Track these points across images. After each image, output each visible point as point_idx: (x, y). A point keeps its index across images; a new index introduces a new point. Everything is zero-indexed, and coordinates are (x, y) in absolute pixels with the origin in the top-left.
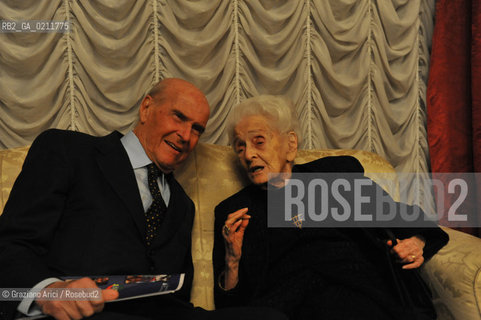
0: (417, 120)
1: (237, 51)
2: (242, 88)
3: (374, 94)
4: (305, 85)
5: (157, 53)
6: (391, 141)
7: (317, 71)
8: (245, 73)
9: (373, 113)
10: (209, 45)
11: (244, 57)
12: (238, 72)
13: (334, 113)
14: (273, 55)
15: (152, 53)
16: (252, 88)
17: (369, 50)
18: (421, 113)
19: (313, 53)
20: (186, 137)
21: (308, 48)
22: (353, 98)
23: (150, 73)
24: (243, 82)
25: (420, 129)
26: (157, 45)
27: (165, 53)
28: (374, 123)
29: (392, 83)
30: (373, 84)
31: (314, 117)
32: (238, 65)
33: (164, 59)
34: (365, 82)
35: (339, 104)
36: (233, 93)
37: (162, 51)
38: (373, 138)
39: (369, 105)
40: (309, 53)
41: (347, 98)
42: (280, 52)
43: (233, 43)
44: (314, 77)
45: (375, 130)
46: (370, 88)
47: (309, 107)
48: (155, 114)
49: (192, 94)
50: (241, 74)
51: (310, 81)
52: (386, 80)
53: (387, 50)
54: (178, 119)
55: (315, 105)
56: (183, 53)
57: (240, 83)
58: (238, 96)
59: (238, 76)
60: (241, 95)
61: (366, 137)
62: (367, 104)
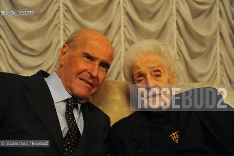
1: (122, 9)
2: (126, 37)
3: (222, 42)
4: (172, 35)
5: (62, 10)
7: (181, 24)
8: (127, 25)
9: (221, 56)
10: (101, 4)
11: (127, 14)
12: (122, 24)
13: (193, 55)
14: (148, 12)
15: (58, 10)
16: (133, 36)
17: (218, 9)
19: (178, 11)
20: (95, 74)
21: (174, 7)
22: (208, 44)
23: (56, 26)
24: (126, 32)
26: (61, 4)
27: (68, 10)
28: (222, 63)
30: (221, 34)
31: (179, 58)
32: (122, 20)
33: (68, 15)
34: (216, 33)
35: (196, 48)
36: (119, 41)
37: (66, 8)
38: (221, 75)
39: (219, 50)
40: (174, 11)
42: (153, 10)
43: (119, 3)
44: (179, 29)
45: (223, 68)
46: (219, 38)
47: (175, 50)
48: (70, 58)
49: (97, 40)
50: (125, 27)
51: (176, 32)
52: (231, 32)
53: (231, 9)
54: (88, 60)
55: (179, 49)
56: (81, 10)
57: (124, 33)
58: (123, 43)
59: (122, 28)
60: (125, 42)
61: (217, 74)
62: (217, 49)
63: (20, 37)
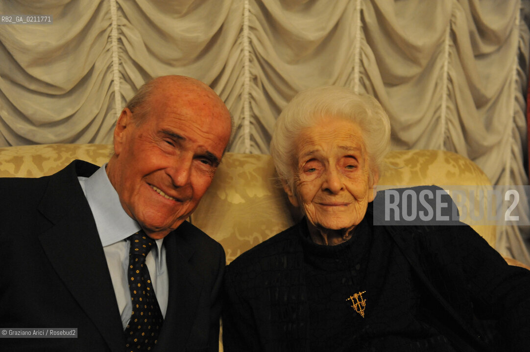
0: (514, 86)
2: (254, 51)
3: (454, 50)
4: (351, 43)
6: (474, 121)
7: (371, 19)
8: (257, 25)
9: (450, 80)
12: (246, 23)
13: (391, 81)
16: (268, 49)
18: (519, 73)
22: (424, 62)
23: (104, 31)
24: (255, 41)
25: (516, 99)
28: (451, 95)
29: (481, 30)
30: (453, 36)
31: (363, 91)
32: (247, 13)
35: (399, 68)
36: (240, 60)
38: (448, 120)
39: (446, 69)
41: (414, 61)
44: (365, 28)
45: (452, 106)
46: (448, 41)
47: (357, 76)
50: (251, 28)
51: (359, 34)
52: (474, 28)
55: (365, 73)
57: (251, 42)
58: (247, 63)
59: (246, 31)
60: (251, 61)
61: (439, 118)
62: (442, 67)
63: (22, 60)
